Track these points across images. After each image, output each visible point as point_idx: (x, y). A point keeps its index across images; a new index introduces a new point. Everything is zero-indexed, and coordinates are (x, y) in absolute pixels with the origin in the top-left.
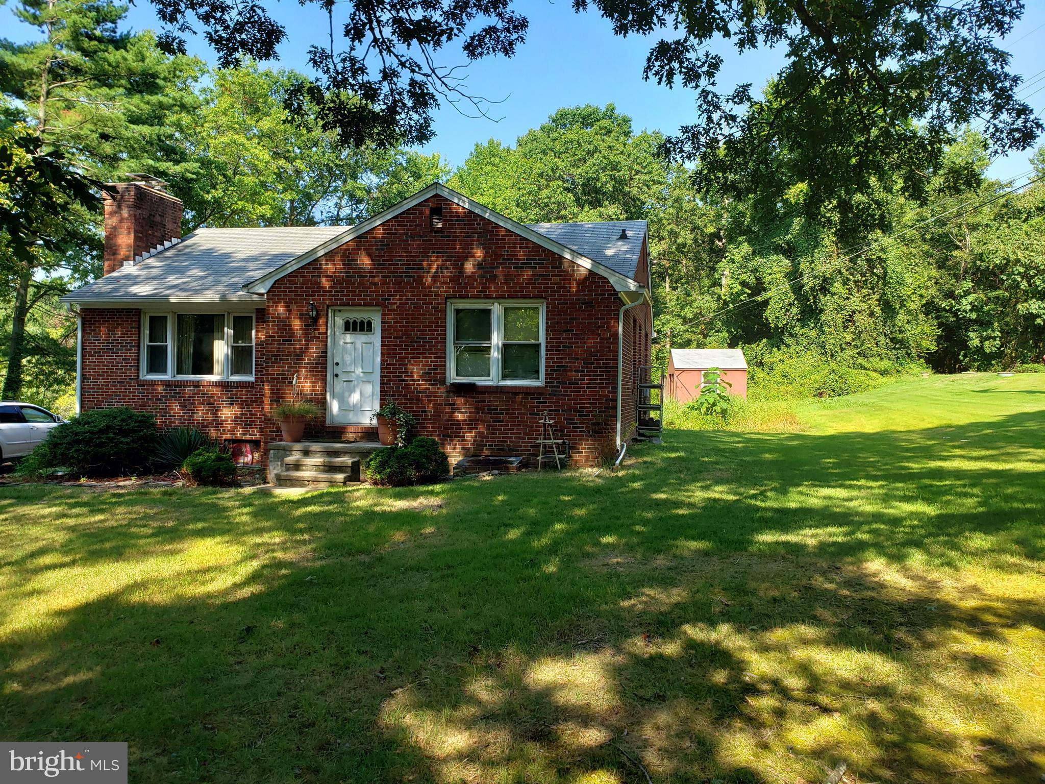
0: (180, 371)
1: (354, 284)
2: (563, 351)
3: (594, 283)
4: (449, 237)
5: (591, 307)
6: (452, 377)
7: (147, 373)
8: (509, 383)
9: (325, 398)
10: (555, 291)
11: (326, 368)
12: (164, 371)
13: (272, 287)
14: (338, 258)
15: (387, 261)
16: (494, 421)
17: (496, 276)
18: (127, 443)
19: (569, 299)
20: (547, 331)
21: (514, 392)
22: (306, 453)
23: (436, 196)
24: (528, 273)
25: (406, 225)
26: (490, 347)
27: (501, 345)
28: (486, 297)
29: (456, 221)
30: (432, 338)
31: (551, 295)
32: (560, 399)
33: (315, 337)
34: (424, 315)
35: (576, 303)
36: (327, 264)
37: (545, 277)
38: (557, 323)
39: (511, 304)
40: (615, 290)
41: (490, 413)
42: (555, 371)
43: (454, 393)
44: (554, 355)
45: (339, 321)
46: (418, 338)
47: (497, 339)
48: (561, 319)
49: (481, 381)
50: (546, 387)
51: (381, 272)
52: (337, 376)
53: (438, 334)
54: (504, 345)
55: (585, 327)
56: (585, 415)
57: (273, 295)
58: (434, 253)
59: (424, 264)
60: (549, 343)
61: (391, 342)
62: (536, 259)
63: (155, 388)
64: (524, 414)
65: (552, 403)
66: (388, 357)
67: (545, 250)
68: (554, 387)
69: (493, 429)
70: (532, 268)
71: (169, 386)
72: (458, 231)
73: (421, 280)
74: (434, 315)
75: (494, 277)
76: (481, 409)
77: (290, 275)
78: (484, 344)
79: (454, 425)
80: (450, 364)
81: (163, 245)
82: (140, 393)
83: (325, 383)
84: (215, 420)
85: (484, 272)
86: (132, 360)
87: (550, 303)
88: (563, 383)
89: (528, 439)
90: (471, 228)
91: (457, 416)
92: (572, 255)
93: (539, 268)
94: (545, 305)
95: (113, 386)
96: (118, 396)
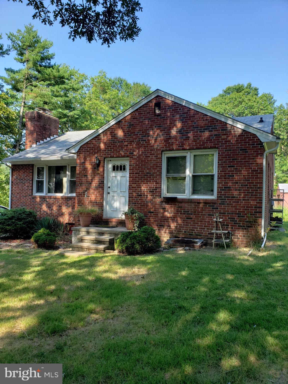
0: (48, 192)
1: (116, 146)
2: (228, 178)
3: (248, 138)
4: (164, 117)
5: (246, 152)
6: (165, 193)
7: (36, 192)
8: (196, 197)
9: (103, 204)
10: (223, 144)
11: (103, 189)
12: (43, 192)
13: (79, 150)
14: (108, 133)
15: (132, 133)
16: (187, 218)
17: (189, 137)
18: (21, 225)
19: (232, 148)
20: (218, 167)
21: (198, 202)
22: (88, 233)
23: (158, 96)
24: (207, 134)
25: (142, 114)
26: (185, 177)
27: (191, 175)
28: (183, 149)
29: (168, 109)
30: (154, 173)
31: (221, 146)
32: (226, 207)
33: (98, 174)
34: (150, 161)
35: (236, 150)
36: (104, 137)
37: (218, 136)
38: (225, 162)
39: (198, 152)
40: (261, 142)
41: (185, 214)
42: (223, 190)
43: (166, 202)
44: (223, 181)
45: (110, 166)
46: (147, 173)
47: (188, 172)
48: (227, 160)
49: (180, 196)
50: (218, 199)
52: (109, 193)
53: (157, 171)
54: (193, 176)
55: (242, 164)
56: (242, 217)
57: (80, 153)
58: (156, 127)
59: (151, 133)
60: (220, 174)
61: (134, 175)
62: (212, 126)
63: (38, 199)
64: (204, 215)
65: (221, 209)
66: (132, 183)
67: (217, 120)
68: (222, 199)
69: (186, 223)
70: (210, 131)
71: (44, 198)
72: (169, 114)
73: (149, 142)
74: (156, 161)
75: (188, 138)
76: (180, 211)
77: (87, 143)
78: (182, 175)
79: (165, 219)
80: (164, 187)
81: (50, 138)
82: (33, 201)
83: (103, 197)
84: (62, 214)
85: (183, 135)
86: (30, 187)
87: (221, 151)
88: (228, 197)
89: (207, 229)
90: (176, 112)
91: (167, 214)
92: (233, 122)
93: (214, 131)
94: (217, 152)
95: (23, 198)
96: (25, 203)
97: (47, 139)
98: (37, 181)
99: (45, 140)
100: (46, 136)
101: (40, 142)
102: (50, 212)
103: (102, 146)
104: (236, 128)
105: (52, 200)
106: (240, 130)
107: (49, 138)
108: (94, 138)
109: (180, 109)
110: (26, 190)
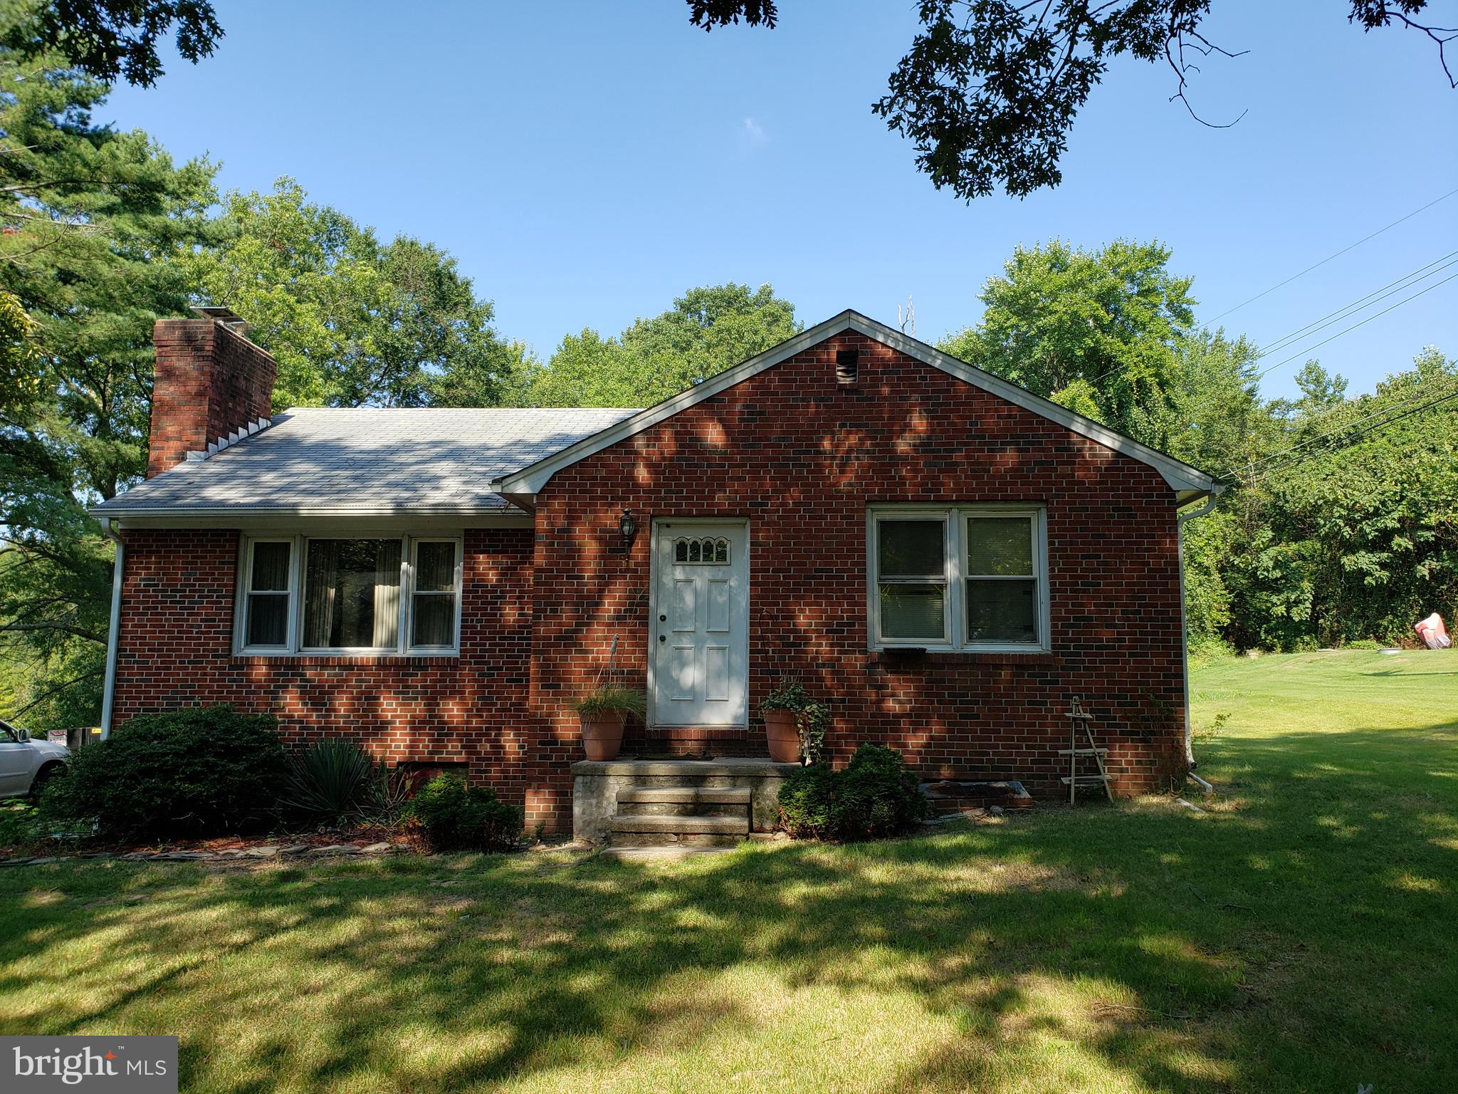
0: (308, 642)
1: (701, 478)
2: (1084, 591)
3: (1134, 476)
4: (872, 399)
5: (1129, 516)
6: (880, 641)
7: (247, 644)
8: (983, 648)
9: (645, 680)
10: (1063, 490)
11: (647, 625)
12: (281, 640)
13: (548, 484)
14: (667, 436)
15: (760, 439)
16: (962, 717)
17: (955, 464)
18: (240, 773)
19: (1090, 503)
20: (1051, 557)
21: (996, 664)
22: (642, 780)
23: (849, 332)
24: (1009, 457)
25: (795, 380)
26: (942, 587)
27: (963, 580)
28: (939, 500)
29: (883, 373)
30: (843, 571)
31: (1057, 496)
32: (1081, 676)
33: (627, 570)
34: (827, 530)
35: (1102, 510)
36: (649, 445)
37: (1045, 466)
38: (1071, 543)
39: (982, 512)
40: (1169, 488)
41: (954, 702)
42: (1071, 626)
43: (886, 666)
44: (1067, 598)
45: (667, 545)
46: (817, 570)
47: (952, 570)
48: (1078, 537)
49: (930, 646)
50: (1056, 654)
51: (750, 459)
52: (663, 639)
53: (853, 564)
54: (969, 582)
55: (1122, 550)
56: (1131, 704)
57: (549, 498)
58: (843, 425)
59: (826, 444)
60: (1058, 577)
61: (768, 577)
62: (1028, 436)
63: (261, 672)
64: (1018, 703)
65: (1069, 683)
66: (762, 604)
67: (1042, 420)
68: (1071, 654)
69: (960, 731)
70: (1019, 450)
71: (293, 667)
72: (886, 390)
73: (822, 472)
74: (846, 530)
75: (951, 468)
76: (937, 695)
77: (582, 463)
78: (932, 580)
79: (889, 723)
80: (874, 615)
81: (247, 429)
82: (234, 681)
83: (646, 652)
84: (380, 728)
85: (935, 457)
86: (221, 620)
87: (1057, 509)
88: (1086, 647)
89: (1027, 747)
90: (911, 385)
91: (892, 706)
92: (1089, 428)
93: (1035, 450)
94: (1044, 513)
95: (179, 668)
96: (190, 687)
97: (237, 433)
98: (250, 596)
99: (231, 435)
100: (236, 422)
101: (217, 444)
102: (320, 722)
103: (642, 474)
104: (1098, 446)
105: (335, 675)
106: (1110, 453)
107: (244, 427)
108: (611, 446)
109: (924, 378)
110: (197, 633)
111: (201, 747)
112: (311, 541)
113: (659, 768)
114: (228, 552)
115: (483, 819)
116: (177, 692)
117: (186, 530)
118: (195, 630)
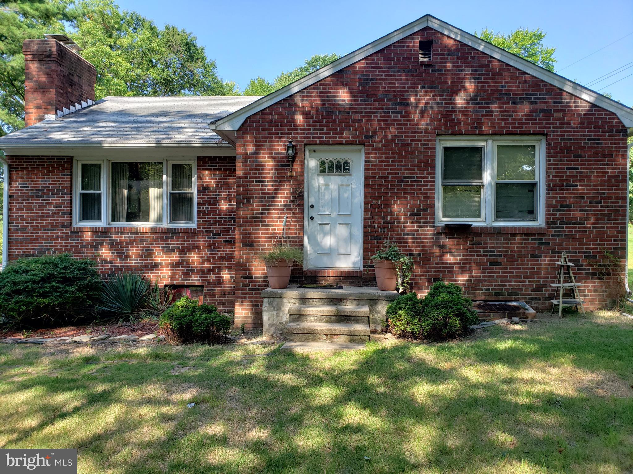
0: (114, 219)
1: (335, 121)
2: (567, 190)
3: (601, 119)
4: (441, 71)
5: (597, 144)
6: (441, 218)
7: (80, 220)
8: (502, 223)
9: (302, 241)
10: (557, 127)
11: (303, 210)
12: (99, 218)
13: (243, 124)
14: (315, 93)
15: (372, 96)
16: (490, 264)
17: (492, 112)
18: (73, 292)
19: (574, 135)
20: (548, 169)
21: (512, 233)
23: (427, 29)
24: (525, 108)
25: (393, 59)
26: (481, 187)
27: (493, 184)
28: (481, 134)
29: (448, 54)
30: (421, 177)
31: (553, 132)
32: (563, 240)
33: (291, 177)
34: (412, 153)
35: (581, 140)
36: (302, 101)
37: (547, 113)
38: (561, 160)
39: (506, 141)
40: (623, 126)
41: (487, 256)
42: (558, 210)
43: (446, 234)
44: (557, 194)
45: (313, 163)
46: (405, 178)
47: (489, 178)
48: (564, 156)
49: (476, 223)
50: (549, 227)
51: (365, 109)
52: (312, 218)
53: (428, 173)
54: (497, 184)
55: (591, 165)
56: (592, 257)
57: (244, 133)
58: (423, 87)
59: (412, 99)
60: (552, 181)
61: (375, 182)
62: (536, 94)
63: (88, 235)
64: (525, 256)
65: (555, 244)
66: (371, 198)
67: (546, 84)
68: (557, 227)
69: (489, 272)
70: (531, 103)
71: (105, 233)
72: (449, 66)
73: (408, 116)
74: (424, 153)
75: (489, 114)
76: (476, 252)
77: (263, 112)
78: (475, 183)
79: (447, 268)
80: (439, 205)
81: (81, 104)
82: (74, 240)
83: (303, 226)
84: (154, 267)
85: (480, 107)
86: (65, 207)
87: (553, 140)
88: (567, 223)
89: (529, 282)
90: (465, 62)
91: (449, 258)
92: (575, 88)
93: (540, 103)
94: (544, 143)
95: (43, 233)
96: (50, 243)
97: (75, 106)
98: (81, 194)
99: (71, 107)
100: (74, 100)
101: (62, 111)
102: (121, 263)
103: (299, 119)
104: (580, 100)
105: (129, 237)
106: (587, 104)
107: (79, 103)
108: (280, 101)
109: (473, 58)
110: (52, 213)
111: (49, 278)
112: (112, 163)
113: (313, 293)
114: (67, 169)
115: (209, 324)
116: (43, 246)
117: (42, 156)
118: (51, 212)
